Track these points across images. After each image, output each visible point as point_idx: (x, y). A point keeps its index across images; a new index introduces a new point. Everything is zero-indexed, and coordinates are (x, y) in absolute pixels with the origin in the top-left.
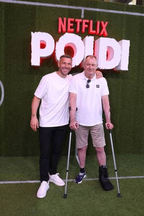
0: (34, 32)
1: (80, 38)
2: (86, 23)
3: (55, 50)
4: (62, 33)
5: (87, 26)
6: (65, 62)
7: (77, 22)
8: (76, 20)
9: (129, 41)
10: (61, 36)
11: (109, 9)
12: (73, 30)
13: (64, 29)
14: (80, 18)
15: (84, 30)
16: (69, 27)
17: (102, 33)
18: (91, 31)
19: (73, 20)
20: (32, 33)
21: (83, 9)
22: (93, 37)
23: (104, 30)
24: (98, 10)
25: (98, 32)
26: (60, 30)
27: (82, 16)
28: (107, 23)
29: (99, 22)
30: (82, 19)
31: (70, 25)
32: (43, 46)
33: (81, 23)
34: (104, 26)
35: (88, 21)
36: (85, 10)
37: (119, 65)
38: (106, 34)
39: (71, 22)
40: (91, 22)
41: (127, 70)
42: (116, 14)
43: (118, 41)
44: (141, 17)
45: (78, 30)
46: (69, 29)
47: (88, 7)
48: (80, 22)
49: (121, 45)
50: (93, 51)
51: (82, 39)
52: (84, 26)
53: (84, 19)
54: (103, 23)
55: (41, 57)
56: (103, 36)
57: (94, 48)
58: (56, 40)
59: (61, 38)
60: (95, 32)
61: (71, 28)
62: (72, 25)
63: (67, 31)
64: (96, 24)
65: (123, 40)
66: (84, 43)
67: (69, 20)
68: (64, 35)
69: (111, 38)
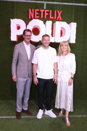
0: (12, 19)
1: (43, 22)
2: (47, 12)
4: (31, 19)
5: (48, 14)
6: (46, 39)
7: (41, 12)
8: (41, 10)
9: (76, 23)
10: (30, 21)
11: (62, 2)
12: (38, 17)
13: (33, 17)
14: (43, 9)
15: (45, 17)
16: (36, 15)
17: (58, 18)
18: (51, 17)
19: (38, 10)
20: (11, 19)
21: (45, 3)
22: (51, 21)
23: (59, 16)
24: (55, 3)
25: (55, 18)
26: (30, 17)
27: (45, 8)
28: (61, 11)
29: (56, 11)
30: (45, 10)
31: (36, 13)
32: (19, 28)
33: (44, 12)
34: (59, 14)
35: (48, 11)
36: (46, 4)
37: (69, 40)
38: (61, 19)
40: (51, 11)
41: (75, 43)
42: (68, 5)
43: (68, 24)
44: (85, 6)
45: (42, 17)
46: (36, 17)
47: (48, 1)
48: (43, 12)
49: (70, 26)
50: (51, 30)
51: (45, 23)
52: (46, 14)
53: (46, 9)
54: (58, 11)
55: (17, 35)
56: (59, 20)
57: (52, 29)
58: (27, 24)
59: (30, 23)
60: (53, 18)
61: (37, 16)
62: (38, 13)
63: (34, 18)
64: (54, 12)
65: (72, 23)
66: (45, 26)
67: (36, 10)
68: (32, 20)
69: (64, 21)
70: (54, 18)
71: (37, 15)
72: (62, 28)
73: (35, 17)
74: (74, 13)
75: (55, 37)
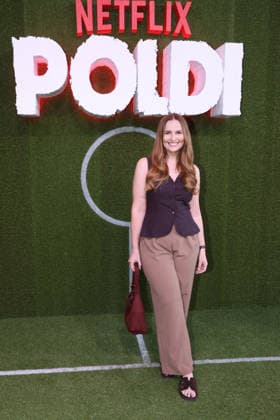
0: (18, 39)
1: (125, 45)
2: (140, 9)
3: (69, 77)
4: (85, 35)
5: (141, 15)
7: (118, 7)
8: (117, 3)
9: (241, 45)
10: (81, 44)
12: (109, 27)
13: (90, 28)
15: (134, 26)
16: (100, 21)
17: (178, 30)
18: (153, 27)
19: (108, 2)
20: (14, 39)
22: (155, 41)
23: (183, 22)
25: (169, 29)
26: (80, 30)
28: (189, 4)
29: (169, 5)
31: (102, 15)
32: (42, 69)
33: (128, 10)
34: (183, 13)
35: (143, 3)
37: (219, 105)
38: (188, 31)
39: (105, 8)
40: (152, 4)
41: (239, 113)
43: (215, 48)
45: (122, 26)
46: (101, 26)
48: (126, 7)
49: (222, 57)
50: (156, 73)
51: (132, 49)
52: (136, 15)
54: (179, 5)
55: (37, 96)
56: (182, 36)
57: (160, 68)
58: (70, 54)
59: (80, 49)
60: (160, 28)
61: (104, 23)
62: (107, 14)
63: (96, 32)
64: (164, 9)
65: (227, 45)
66: (135, 58)
67: (100, 3)
68: (88, 41)
69: (198, 41)
70: (165, 28)
71: (105, 21)
72: (193, 63)
73: (99, 29)
74: (233, 9)
75: (169, 97)
